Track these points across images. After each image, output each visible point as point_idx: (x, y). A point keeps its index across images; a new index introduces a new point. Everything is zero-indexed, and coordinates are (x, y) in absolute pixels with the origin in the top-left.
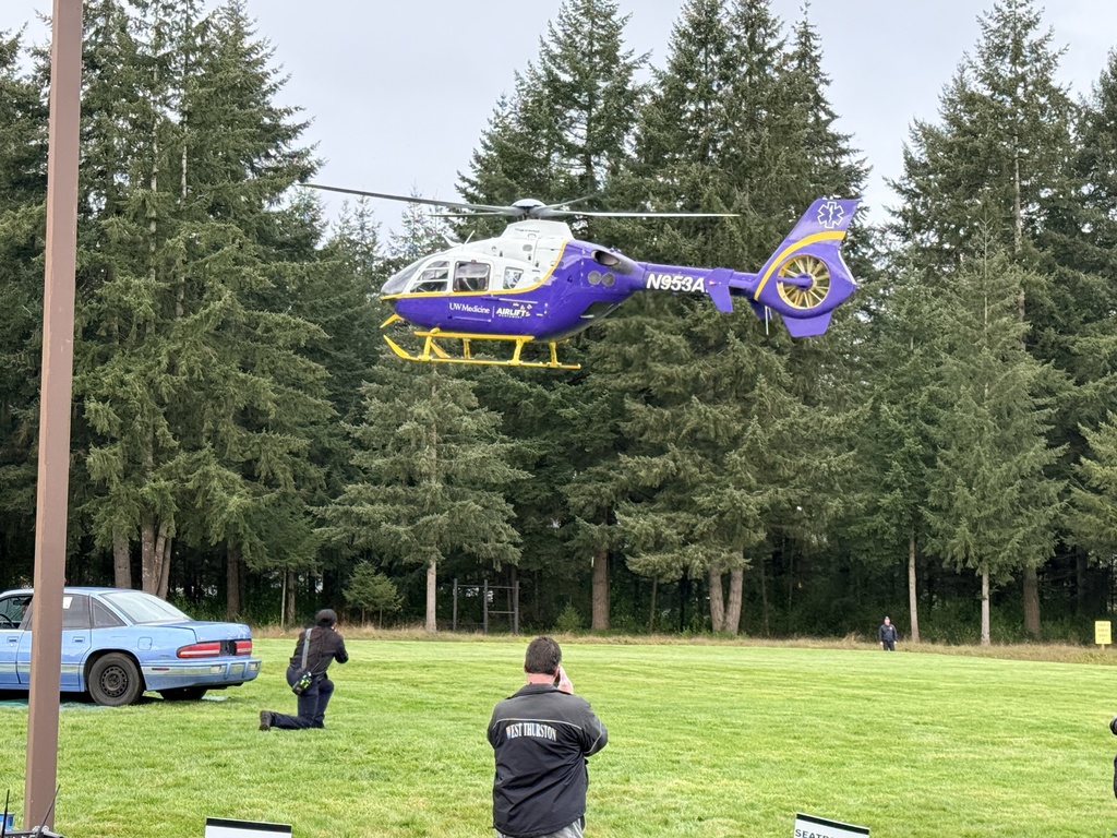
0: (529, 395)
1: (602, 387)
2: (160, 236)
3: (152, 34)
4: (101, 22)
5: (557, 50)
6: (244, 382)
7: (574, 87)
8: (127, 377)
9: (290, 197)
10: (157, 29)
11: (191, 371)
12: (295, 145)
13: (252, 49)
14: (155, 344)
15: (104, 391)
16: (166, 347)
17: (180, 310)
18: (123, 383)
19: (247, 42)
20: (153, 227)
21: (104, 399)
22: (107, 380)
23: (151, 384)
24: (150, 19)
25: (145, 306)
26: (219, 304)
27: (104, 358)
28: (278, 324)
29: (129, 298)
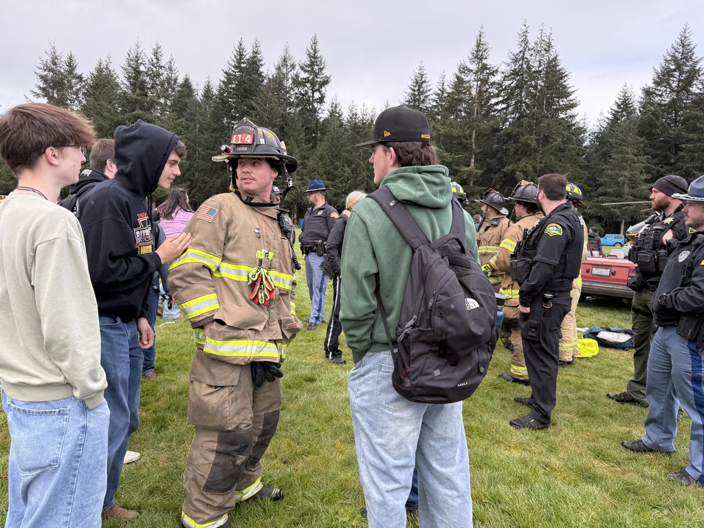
0: (654, 169)
1: (682, 167)
2: (537, 124)
3: (538, 63)
4: (521, 62)
5: (669, 58)
6: (561, 166)
7: (675, 70)
8: (527, 165)
9: (569, 112)
10: (539, 61)
11: (546, 163)
12: (571, 98)
13: (560, 70)
14: (535, 155)
15: (520, 169)
16: (539, 156)
17: (541, 145)
18: (525, 166)
19: (560, 67)
20: (535, 121)
21: (520, 171)
22: (521, 166)
23: (534, 168)
24: (538, 59)
25: (534, 144)
26: (557, 143)
27: (519, 160)
28: (573, 149)
29: (529, 141)
